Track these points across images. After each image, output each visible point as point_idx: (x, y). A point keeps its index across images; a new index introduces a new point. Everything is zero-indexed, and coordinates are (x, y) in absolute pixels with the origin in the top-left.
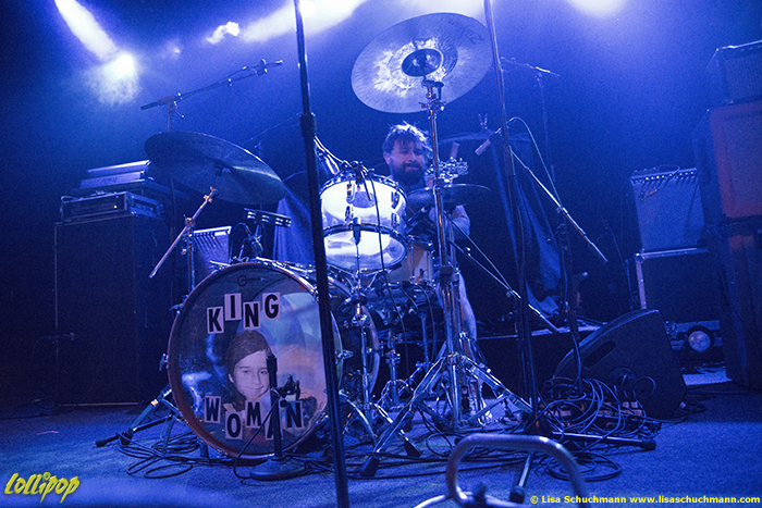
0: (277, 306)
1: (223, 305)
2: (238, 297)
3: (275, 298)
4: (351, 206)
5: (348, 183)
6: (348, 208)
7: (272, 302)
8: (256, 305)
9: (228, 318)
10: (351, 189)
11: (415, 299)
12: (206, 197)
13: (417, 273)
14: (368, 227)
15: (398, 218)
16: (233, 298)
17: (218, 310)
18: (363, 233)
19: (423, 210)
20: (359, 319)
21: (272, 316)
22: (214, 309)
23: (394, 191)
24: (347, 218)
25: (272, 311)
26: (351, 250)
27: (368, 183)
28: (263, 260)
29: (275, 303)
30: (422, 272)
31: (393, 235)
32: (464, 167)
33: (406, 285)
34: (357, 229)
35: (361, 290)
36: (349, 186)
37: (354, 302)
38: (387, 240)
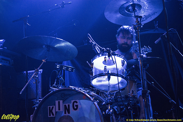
0: (78, 105)
1: (55, 105)
2: (61, 102)
3: (77, 102)
4: (106, 65)
5: (104, 56)
6: (105, 67)
7: (75, 104)
8: (69, 105)
9: (57, 110)
10: (106, 59)
11: (131, 103)
12: (43, 61)
13: (131, 92)
14: (113, 74)
15: (125, 70)
16: (59, 102)
17: (53, 107)
18: (111, 76)
19: (133, 66)
20: (109, 111)
21: (75, 109)
22: (51, 107)
23: (123, 59)
24: (105, 71)
25: (75, 107)
26: (106, 83)
27: (113, 56)
28: (72, 87)
29: (77, 104)
30: (133, 91)
31: (122, 77)
32: (150, 49)
33: (127, 97)
34: (109, 75)
35: (110, 99)
36: (105, 58)
37: (107, 104)
38: (120, 79)
